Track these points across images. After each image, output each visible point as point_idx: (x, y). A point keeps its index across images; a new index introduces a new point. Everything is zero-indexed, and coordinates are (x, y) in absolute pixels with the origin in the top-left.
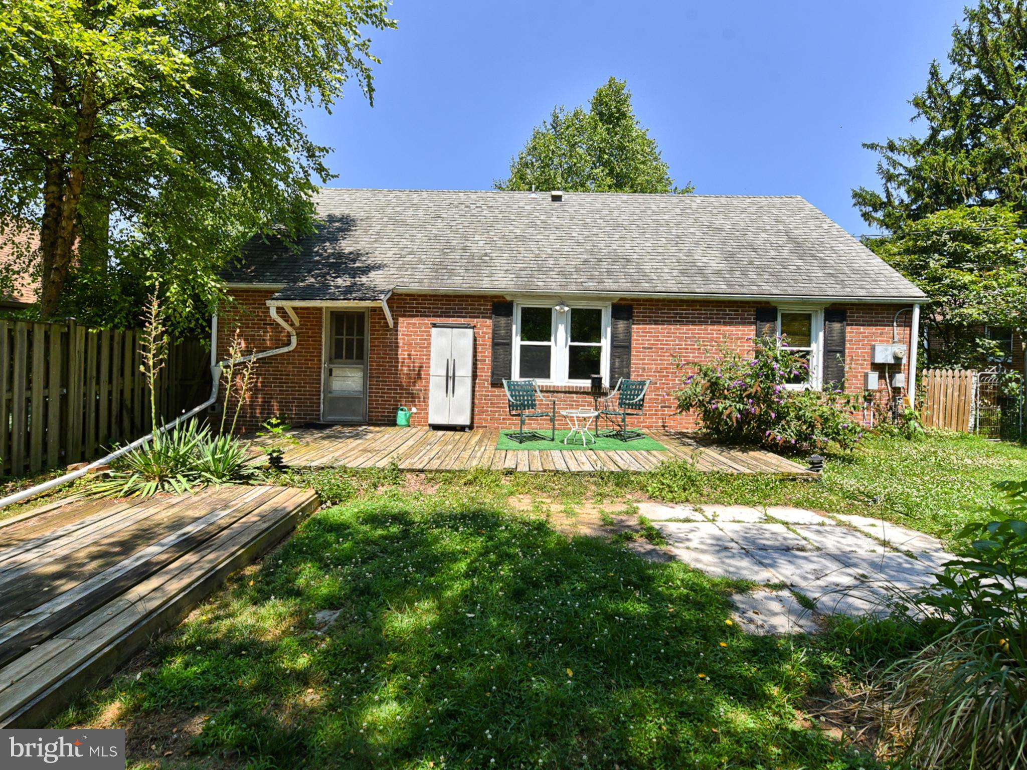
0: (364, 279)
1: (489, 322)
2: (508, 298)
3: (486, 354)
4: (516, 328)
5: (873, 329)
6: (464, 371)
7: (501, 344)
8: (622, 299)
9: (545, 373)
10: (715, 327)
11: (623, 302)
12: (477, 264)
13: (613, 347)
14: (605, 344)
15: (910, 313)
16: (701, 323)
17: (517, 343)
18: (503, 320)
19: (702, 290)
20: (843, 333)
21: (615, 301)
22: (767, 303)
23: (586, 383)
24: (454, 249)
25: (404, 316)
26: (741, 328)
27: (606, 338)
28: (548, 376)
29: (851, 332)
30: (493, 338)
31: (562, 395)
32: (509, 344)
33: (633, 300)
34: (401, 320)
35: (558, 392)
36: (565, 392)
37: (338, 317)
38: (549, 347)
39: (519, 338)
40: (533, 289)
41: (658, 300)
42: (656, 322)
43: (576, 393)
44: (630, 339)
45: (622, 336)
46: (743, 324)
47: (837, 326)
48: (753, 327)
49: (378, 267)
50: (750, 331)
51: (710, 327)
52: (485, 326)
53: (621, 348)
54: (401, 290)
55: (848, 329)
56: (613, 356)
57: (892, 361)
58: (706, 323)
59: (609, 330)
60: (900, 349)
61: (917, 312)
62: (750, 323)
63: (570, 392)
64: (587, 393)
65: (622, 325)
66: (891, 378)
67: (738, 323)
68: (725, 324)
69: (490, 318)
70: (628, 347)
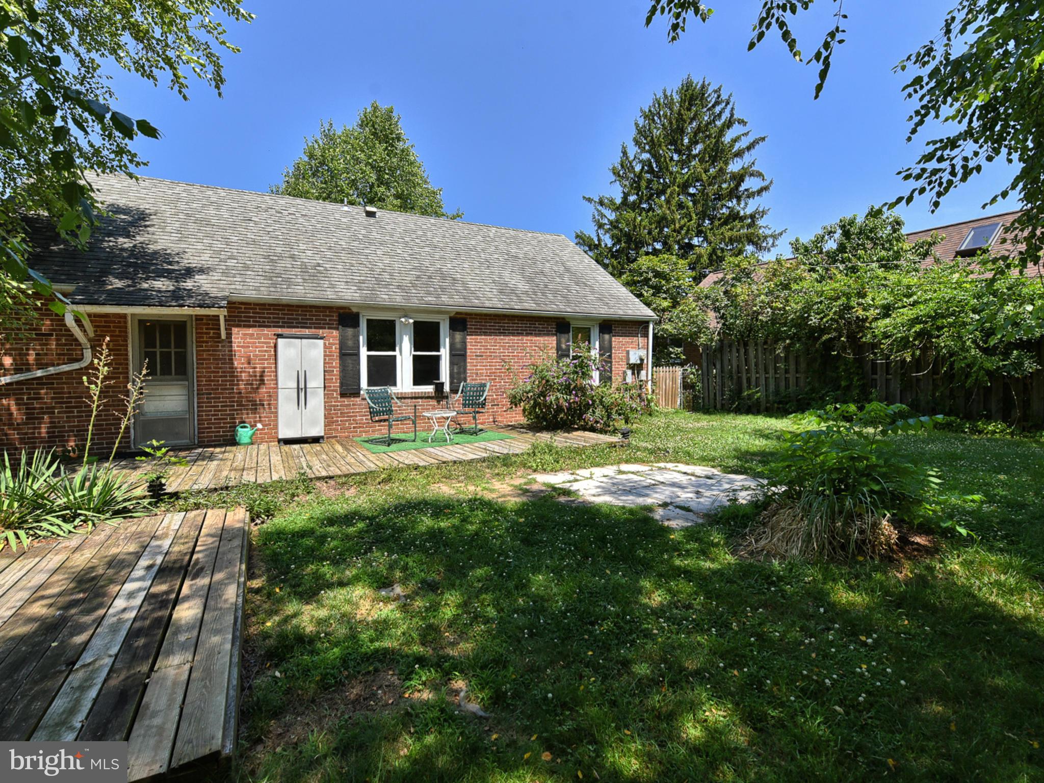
0: (189, 284)
1: (335, 333)
2: (354, 310)
3: (334, 364)
4: (362, 340)
5: (627, 339)
6: (316, 382)
7: (349, 355)
8: (457, 313)
9: (392, 381)
10: (529, 338)
11: (459, 316)
12: (313, 273)
13: (452, 355)
14: (444, 353)
15: (647, 327)
16: (519, 334)
17: (364, 353)
18: (350, 331)
19: (519, 307)
20: (610, 342)
21: (452, 315)
22: (563, 318)
23: (429, 389)
24: (281, 257)
25: (238, 326)
26: (546, 338)
27: (445, 347)
28: (395, 384)
29: (617, 341)
30: (341, 349)
31: (409, 401)
32: (357, 355)
33: (466, 314)
34: (235, 330)
35: (405, 398)
36: (412, 398)
37: (148, 328)
38: (395, 356)
39: (365, 348)
40: (380, 301)
41: (486, 315)
42: (485, 334)
43: (421, 398)
44: (466, 349)
45: (458, 346)
46: (548, 335)
47: (607, 337)
48: (555, 338)
49: (201, 271)
50: (552, 341)
51: (525, 338)
52: (334, 337)
53: (459, 356)
54: (236, 297)
55: (613, 339)
56: (452, 364)
57: (639, 362)
58: (522, 334)
59: (447, 340)
60: (643, 353)
61: (651, 327)
62: (553, 335)
63: (416, 398)
64: (431, 398)
65: (458, 336)
66: (638, 374)
67: (545, 335)
68: (536, 335)
69: (337, 329)
70: (464, 356)
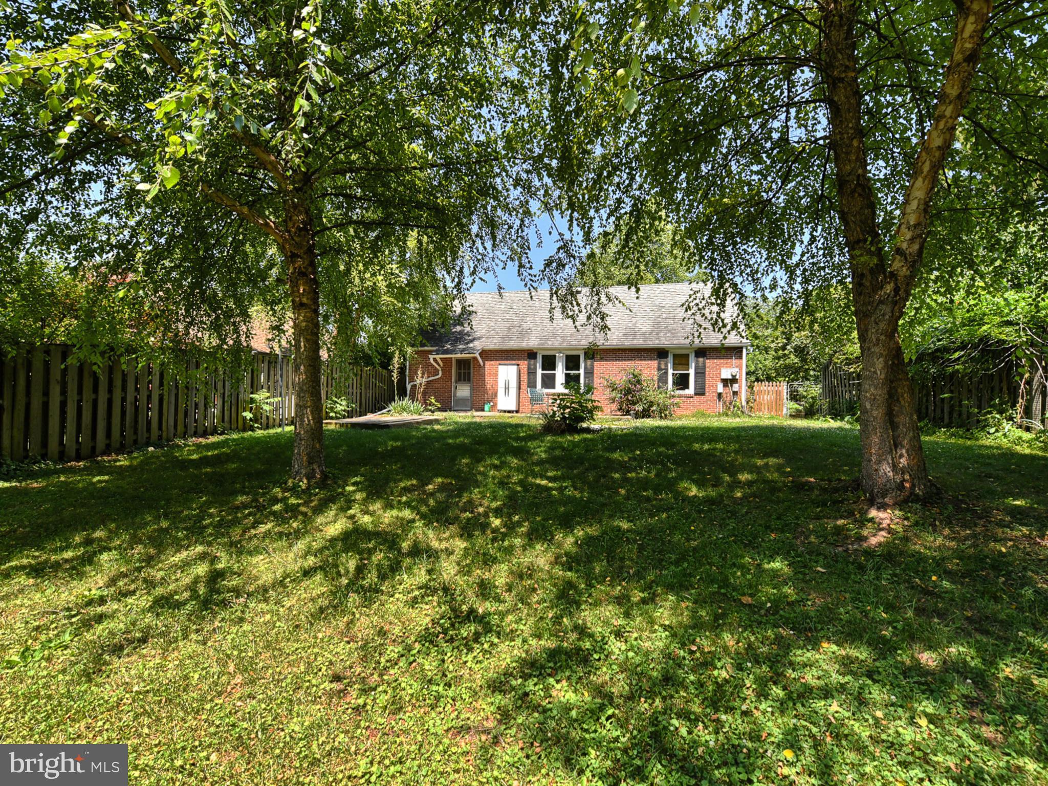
0: (471, 345)
1: (525, 362)
2: (535, 351)
3: (525, 378)
4: (539, 365)
5: (721, 361)
6: (514, 385)
7: (532, 373)
8: (589, 349)
9: (553, 386)
10: (637, 362)
11: (590, 351)
12: (524, 334)
13: (586, 373)
14: (582, 372)
15: (741, 351)
17: (540, 372)
18: (532, 362)
19: (630, 344)
20: (704, 363)
21: (586, 350)
22: (664, 349)
24: (514, 327)
25: (487, 361)
26: (650, 362)
27: (582, 369)
28: (554, 388)
29: (709, 363)
30: (528, 370)
32: (536, 373)
33: (594, 349)
37: (460, 362)
38: (555, 374)
39: (540, 370)
40: (546, 346)
42: (606, 360)
44: (593, 369)
45: (589, 368)
46: (651, 360)
47: (701, 360)
48: (656, 362)
49: (479, 338)
50: (654, 364)
51: (634, 362)
52: (524, 364)
53: (589, 373)
54: (486, 348)
55: (707, 361)
56: (586, 377)
57: (731, 378)
58: (631, 360)
59: (583, 365)
60: (735, 371)
61: (745, 351)
62: (655, 360)
65: (589, 362)
66: (732, 386)
67: (648, 360)
68: (642, 360)
69: (526, 360)
70: (592, 373)
